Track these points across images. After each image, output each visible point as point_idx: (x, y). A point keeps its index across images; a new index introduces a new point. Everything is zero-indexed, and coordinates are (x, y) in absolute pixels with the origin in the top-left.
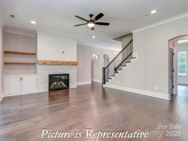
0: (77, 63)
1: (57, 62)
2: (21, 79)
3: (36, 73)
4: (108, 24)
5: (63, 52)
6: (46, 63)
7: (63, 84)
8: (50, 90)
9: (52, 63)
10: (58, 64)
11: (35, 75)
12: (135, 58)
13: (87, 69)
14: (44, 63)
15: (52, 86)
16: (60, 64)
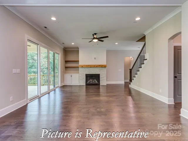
0: (105, 66)
1: (90, 65)
2: (71, 76)
3: (79, 73)
4: (107, 37)
5: (95, 58)
6: (83, 67)
7: (96, 81)
8: (87, 84)
9: (87, 67)
10: (91, 67)
11: (78, 75)
12: (147, 59)
13: (120, 70)
14: (82, 67)
15: (88, 82)
16: (93, 67)
